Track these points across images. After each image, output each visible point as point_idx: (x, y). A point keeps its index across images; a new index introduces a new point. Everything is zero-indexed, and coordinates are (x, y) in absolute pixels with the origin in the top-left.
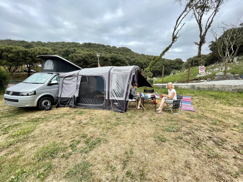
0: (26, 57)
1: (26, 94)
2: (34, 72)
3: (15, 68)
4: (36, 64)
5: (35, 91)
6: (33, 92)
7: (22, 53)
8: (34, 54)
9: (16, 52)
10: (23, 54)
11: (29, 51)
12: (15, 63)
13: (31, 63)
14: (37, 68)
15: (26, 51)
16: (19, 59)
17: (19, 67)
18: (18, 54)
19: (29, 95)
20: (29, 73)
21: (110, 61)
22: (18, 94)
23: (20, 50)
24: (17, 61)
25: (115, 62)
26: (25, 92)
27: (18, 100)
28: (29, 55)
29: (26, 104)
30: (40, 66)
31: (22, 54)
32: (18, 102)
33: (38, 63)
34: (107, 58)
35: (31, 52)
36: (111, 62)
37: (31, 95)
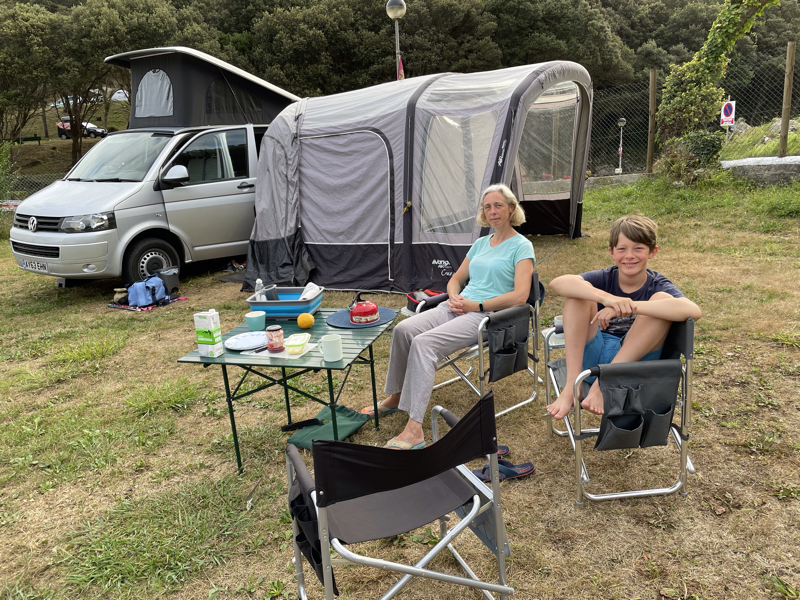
0: (58, 56)
1: (81, 225)
2: (97, 135)
3: (17, 119)
4: (101, 89)
5: (113, 214)
6: (105, 217)
7: (41, 36)
8: (87, 35)
9: (14, 35)
10: (45, 43)
11: (66, 26)
12: (17, 95)
13: (80, 85)
14: (107, 108)
15: (54, 27)
16: (31, 73)
17: (32, 112)
18: (23, 44)
19: (94, 227)
20: (75, 141)
21: (487, 32)
22: (56, 224)
23: (32, 26)
24: (22, 82)
25: (520, 30)
26: (79, 217)
27: (58, 249)
28: (69, 43)
29: (84, 267)
30: (120, 96)
31: (39, 45)
32: (57, 255)
33: (111, 85)
34: (468, 15)
35: (75, 26)
36: (496, 36)
37: (98, 229)
